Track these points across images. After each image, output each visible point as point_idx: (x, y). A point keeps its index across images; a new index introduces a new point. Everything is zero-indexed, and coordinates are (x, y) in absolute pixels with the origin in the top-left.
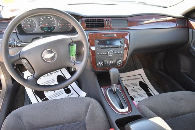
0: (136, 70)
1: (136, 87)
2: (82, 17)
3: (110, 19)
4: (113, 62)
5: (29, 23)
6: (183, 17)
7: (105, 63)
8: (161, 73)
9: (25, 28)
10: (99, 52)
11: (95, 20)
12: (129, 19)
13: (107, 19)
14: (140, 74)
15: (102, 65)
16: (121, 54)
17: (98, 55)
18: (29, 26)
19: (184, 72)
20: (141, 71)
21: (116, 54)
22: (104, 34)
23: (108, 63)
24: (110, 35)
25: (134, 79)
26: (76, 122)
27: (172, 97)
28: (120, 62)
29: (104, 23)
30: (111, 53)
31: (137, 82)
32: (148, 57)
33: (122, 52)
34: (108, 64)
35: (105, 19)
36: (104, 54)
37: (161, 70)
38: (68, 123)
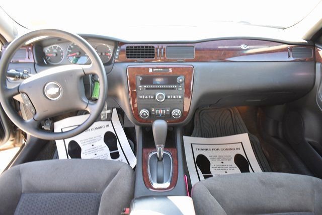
0: (235, 134)
1: (226, 163)
2: (122, 43)
3: (165, 46)
4: (166, 112)
5: (55, 51)
6: (305, 43)
7: (153, 112)
8: (277, 142)
9: (49, 58)
10: (142, 95)
11: (142, 47)
12: (196, 46)
13: (160, 46)
14: (242, 143)
15: (147, 116)
16: (179, 100)
17: (141, 98)
18: (55, 55)
19: (309, 142)
20: (244, 138)
21: (170, 98)
22: (153, 68)
23: (158, 112)
24: (162, 70)
25: (227, 149)
26: (90, 192)
27: (264, 180)
28: (177, 112)
29: (154, 52)
30: (161, 97)
31: (233, 154)
32: (258, 114)
33: (180, 97)
34: (158, 115)
35: (156, 46)
36: (150, 98)
37: (276, 137)
38: (78, 192)
